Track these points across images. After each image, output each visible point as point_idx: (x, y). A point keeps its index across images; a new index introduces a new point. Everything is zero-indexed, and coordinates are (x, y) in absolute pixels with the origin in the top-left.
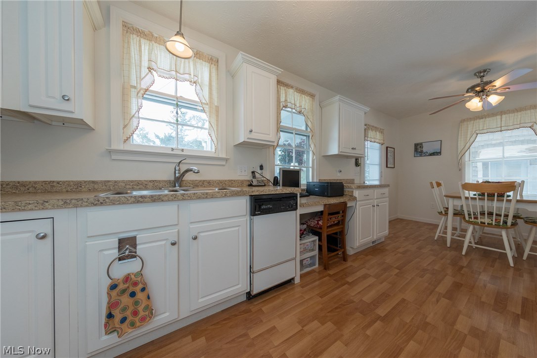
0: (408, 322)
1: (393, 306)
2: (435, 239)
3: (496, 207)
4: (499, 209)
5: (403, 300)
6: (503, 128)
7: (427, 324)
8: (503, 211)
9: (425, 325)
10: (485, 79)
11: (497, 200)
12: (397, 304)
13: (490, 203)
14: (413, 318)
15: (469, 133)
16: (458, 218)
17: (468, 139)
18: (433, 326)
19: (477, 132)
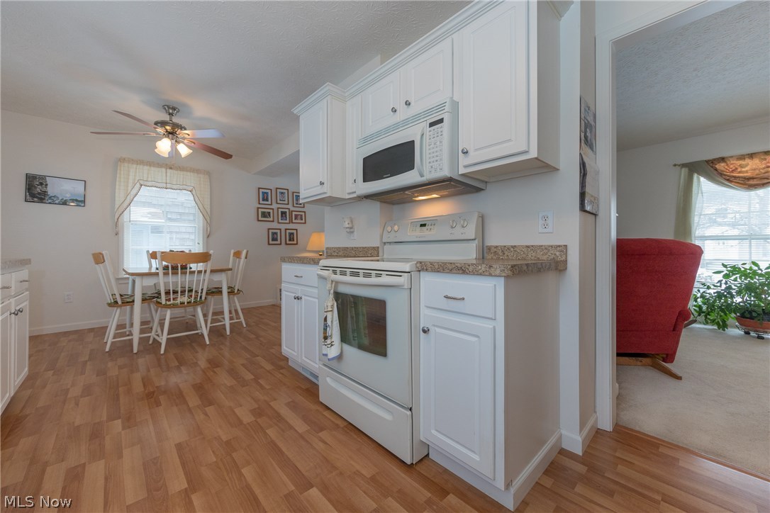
0: (215, 460)
1: (179, 463)
2: (107, 350)
3: (173, 282)
4: (175, 284)
5: (179, 447)
6: (169, 186)
7: (228, 443)
8: (179, 286)
9: (229, 446)
10: (176, 120)
11: (172, 274)
12: (180, 457)
13: (175, 277)
14: (213, 452)
15: (131, 181)
16: (128, 307)
17: (130, 189)
18: (234, 438)
19: (142, 182)
